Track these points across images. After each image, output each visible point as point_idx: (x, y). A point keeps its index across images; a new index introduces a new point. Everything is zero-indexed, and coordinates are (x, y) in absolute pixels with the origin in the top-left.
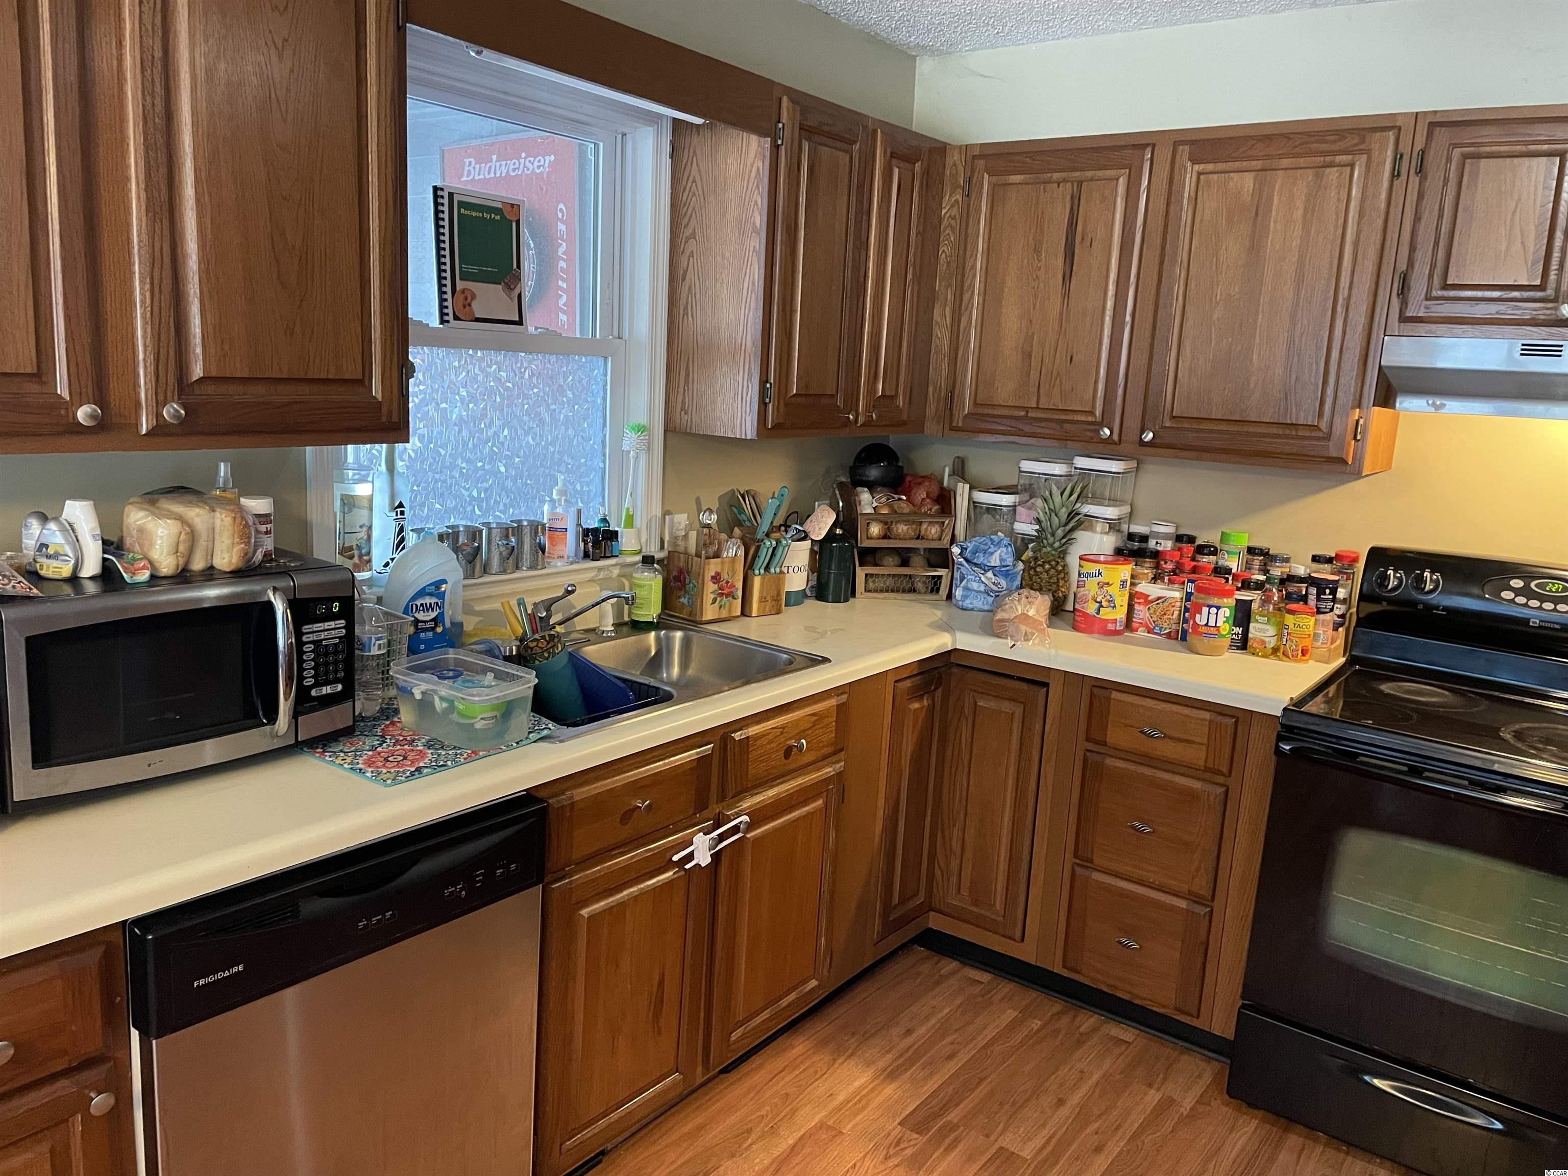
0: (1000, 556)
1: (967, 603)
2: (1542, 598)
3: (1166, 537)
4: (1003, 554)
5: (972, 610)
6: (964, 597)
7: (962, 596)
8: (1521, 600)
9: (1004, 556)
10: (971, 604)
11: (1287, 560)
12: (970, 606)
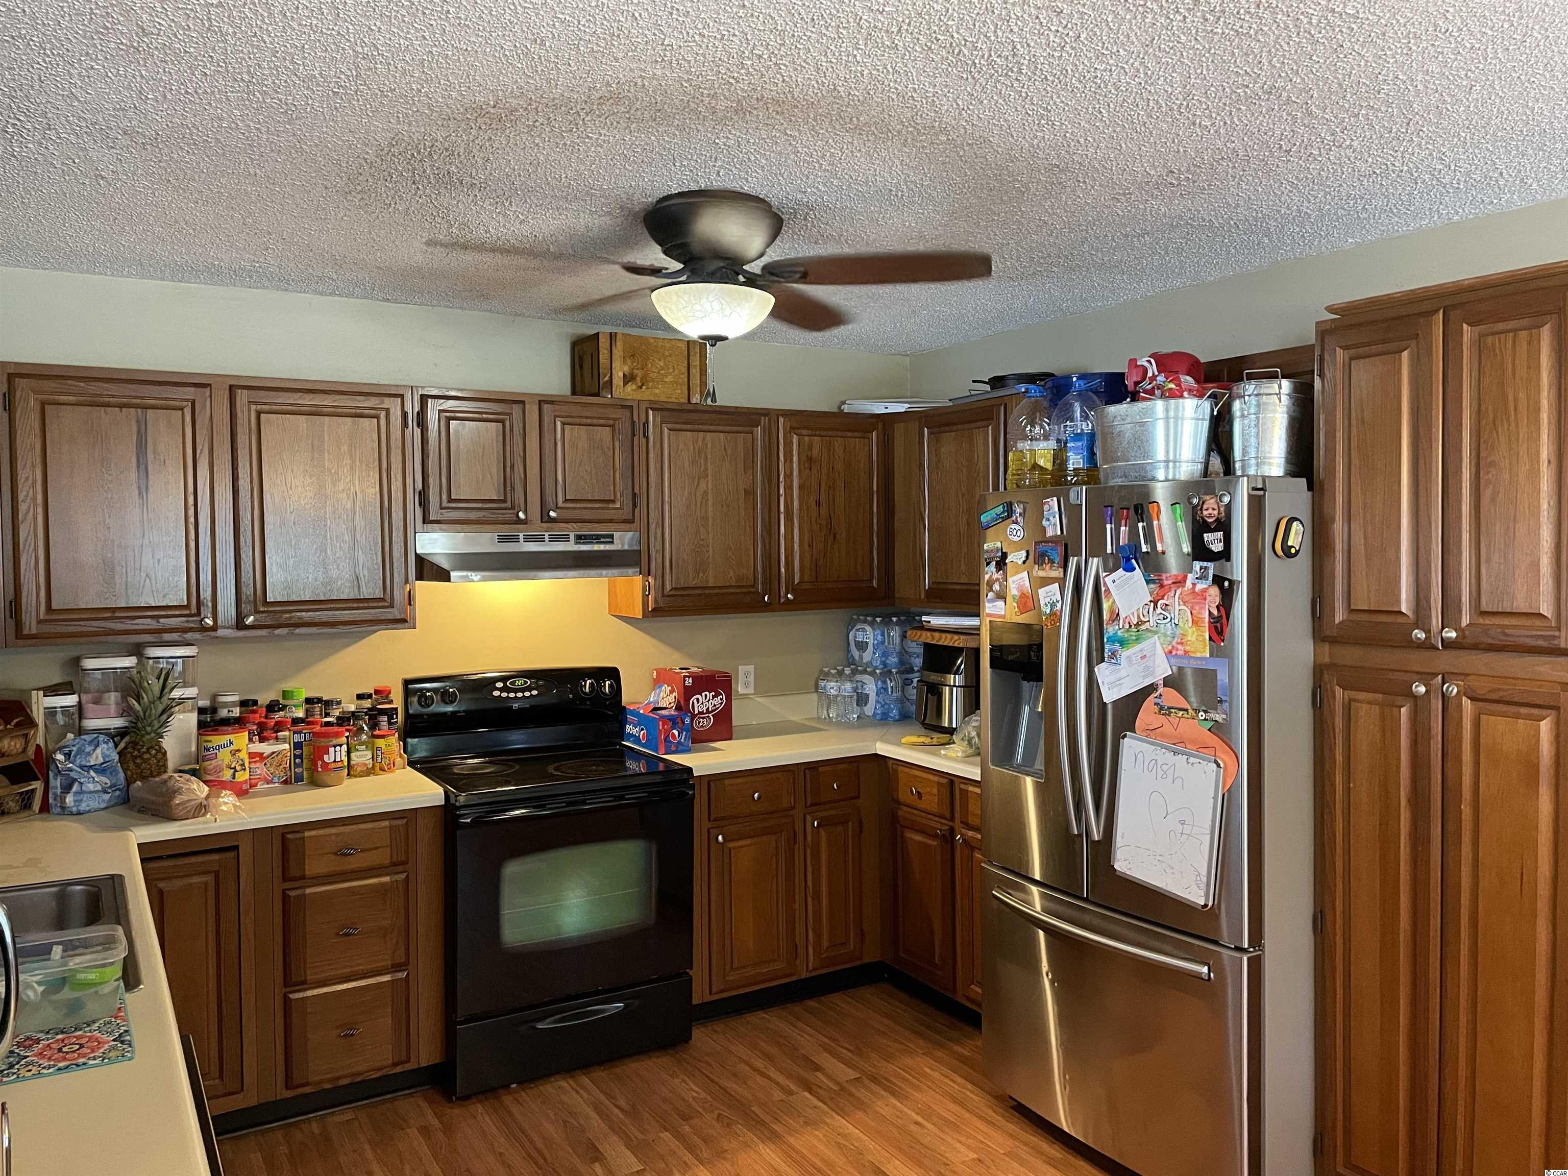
0: (102, 753)
1: (83, 807)
2: (516, 691)
3: (233, 704)
4: (105, 751)
5: (89, 811)
6: (78, 802)
7: (75, 801)
8: (504, 695)
9: (107, 753)
10: (88, 806)
11: (339, 703)
12: (88, 809)
